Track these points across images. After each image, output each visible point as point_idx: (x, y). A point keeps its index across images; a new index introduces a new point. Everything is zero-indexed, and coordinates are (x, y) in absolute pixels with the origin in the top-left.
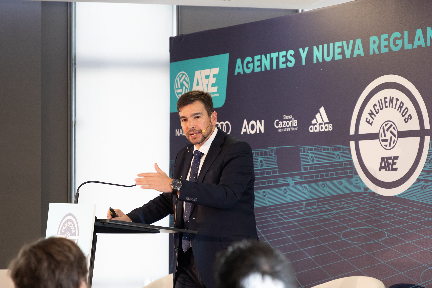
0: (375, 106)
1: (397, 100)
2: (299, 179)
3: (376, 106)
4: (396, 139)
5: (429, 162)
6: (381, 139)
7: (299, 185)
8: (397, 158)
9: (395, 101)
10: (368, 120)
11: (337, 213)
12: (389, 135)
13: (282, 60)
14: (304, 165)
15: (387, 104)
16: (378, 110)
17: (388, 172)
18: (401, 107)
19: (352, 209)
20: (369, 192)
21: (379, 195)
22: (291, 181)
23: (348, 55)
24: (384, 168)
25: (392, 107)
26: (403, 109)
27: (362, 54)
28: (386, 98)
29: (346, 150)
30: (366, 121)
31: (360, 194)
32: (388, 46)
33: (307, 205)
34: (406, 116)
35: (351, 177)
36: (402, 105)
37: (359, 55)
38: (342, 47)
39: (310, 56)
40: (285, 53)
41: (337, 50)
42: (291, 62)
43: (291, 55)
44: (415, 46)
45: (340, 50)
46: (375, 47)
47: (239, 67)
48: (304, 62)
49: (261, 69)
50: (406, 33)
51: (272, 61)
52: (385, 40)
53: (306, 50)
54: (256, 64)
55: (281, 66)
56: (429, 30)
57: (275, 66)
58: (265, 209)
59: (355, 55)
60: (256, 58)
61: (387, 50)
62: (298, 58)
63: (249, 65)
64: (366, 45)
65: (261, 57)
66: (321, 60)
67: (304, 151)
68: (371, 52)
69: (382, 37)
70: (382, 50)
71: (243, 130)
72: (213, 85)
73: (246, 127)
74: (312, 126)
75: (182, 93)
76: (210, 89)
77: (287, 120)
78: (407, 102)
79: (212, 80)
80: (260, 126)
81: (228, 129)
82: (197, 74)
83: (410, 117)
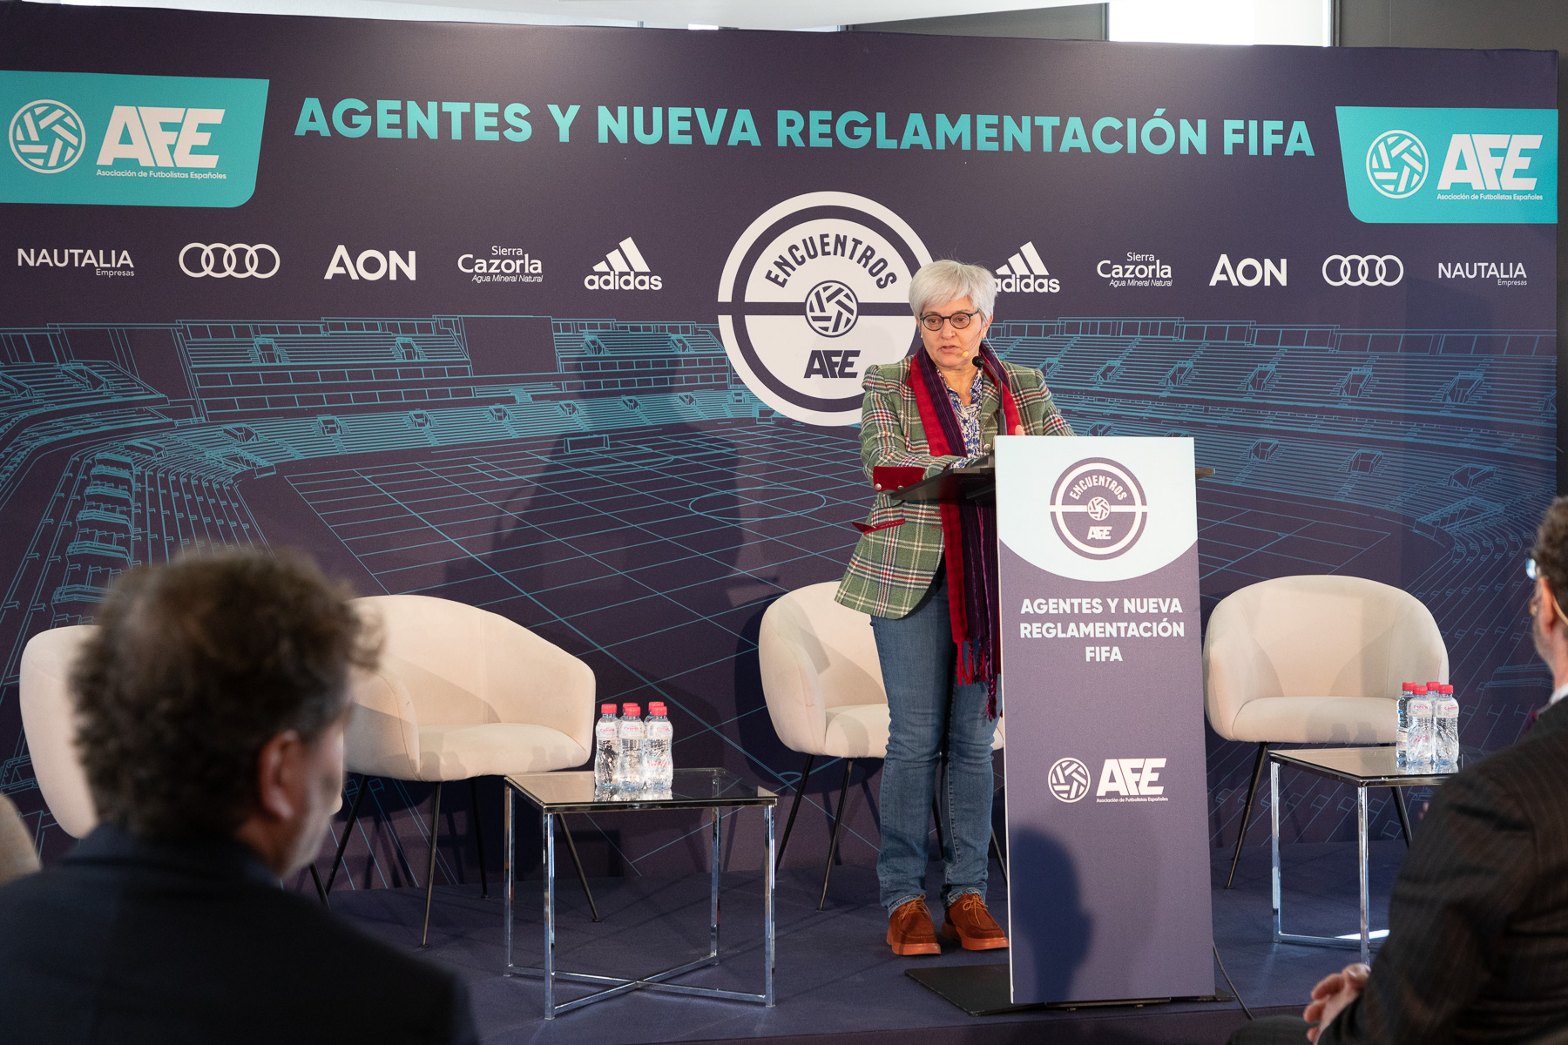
0: (794, 250)
1: (857, 242)
2: (548, 388)
3: (797, 249)
4: (853, 318)
6: (810, 314)
7: (549, 401)
8: (856, 354)
9: (850, 245)
10: (773, 276)
11: (676, 461)
12: (832, 309)
13: (482, 123)
14: (563, 360)
15: (830, 249)
16: (802, 257)
17: (830, 380)
18: (868, 258)
19: (723, 451)
20: (774, 419)
21: (802, 423)
22: (521, 394)
23: (711, 137)
24: (822, 372)
25: (843, 255)
26: (872, 262)
27: (756, 141)
28: (823, 237)
29: (707, 333)
30: (768, 277)
31: (750, 421)
32: (833, 135)
33: (574, 445)
34: (883, 275)
35: (725, 387)
36: (869, 253)
37: (744, 145)
38: (693, 120)
39: (585, 124)
40: (494, 108)
41: (675, 124)
42: (518, 130)
43: (517, 115)
44: (905, 145)
45: (686, 126)
46: (795, 132)
47: (311, 117)
48: (564, 136)
49: (405, 132)
50: (881, 118)
51: (444, 119)
52: (821, 122)
53: (573, 110)
54: (384, 119)
55: (481, 134)
56: (942, 120)
57: (456, 133)
58: (424, 453)
59: (733, 140)
60: (383, 106)
61: (828, 143)
62: (543, 124)
63: (356, 119)
64: (766, 126)
65: (404, 106)
66: (622, 138)
67: (566, 328)
68: (782, 142)
69: (815, 116)
70: (815, 141)
71: (333, 270)
72: (196, 150)
73: (341, 263)
74: (596, 278)
75: (46, 156)
76: (185, 159)
77: (502, 258)
78: (884, 249)
79: (191, 136)
80: (400, 265)
81: (265, 261)
82: (122, 115)
83: (892, 277)
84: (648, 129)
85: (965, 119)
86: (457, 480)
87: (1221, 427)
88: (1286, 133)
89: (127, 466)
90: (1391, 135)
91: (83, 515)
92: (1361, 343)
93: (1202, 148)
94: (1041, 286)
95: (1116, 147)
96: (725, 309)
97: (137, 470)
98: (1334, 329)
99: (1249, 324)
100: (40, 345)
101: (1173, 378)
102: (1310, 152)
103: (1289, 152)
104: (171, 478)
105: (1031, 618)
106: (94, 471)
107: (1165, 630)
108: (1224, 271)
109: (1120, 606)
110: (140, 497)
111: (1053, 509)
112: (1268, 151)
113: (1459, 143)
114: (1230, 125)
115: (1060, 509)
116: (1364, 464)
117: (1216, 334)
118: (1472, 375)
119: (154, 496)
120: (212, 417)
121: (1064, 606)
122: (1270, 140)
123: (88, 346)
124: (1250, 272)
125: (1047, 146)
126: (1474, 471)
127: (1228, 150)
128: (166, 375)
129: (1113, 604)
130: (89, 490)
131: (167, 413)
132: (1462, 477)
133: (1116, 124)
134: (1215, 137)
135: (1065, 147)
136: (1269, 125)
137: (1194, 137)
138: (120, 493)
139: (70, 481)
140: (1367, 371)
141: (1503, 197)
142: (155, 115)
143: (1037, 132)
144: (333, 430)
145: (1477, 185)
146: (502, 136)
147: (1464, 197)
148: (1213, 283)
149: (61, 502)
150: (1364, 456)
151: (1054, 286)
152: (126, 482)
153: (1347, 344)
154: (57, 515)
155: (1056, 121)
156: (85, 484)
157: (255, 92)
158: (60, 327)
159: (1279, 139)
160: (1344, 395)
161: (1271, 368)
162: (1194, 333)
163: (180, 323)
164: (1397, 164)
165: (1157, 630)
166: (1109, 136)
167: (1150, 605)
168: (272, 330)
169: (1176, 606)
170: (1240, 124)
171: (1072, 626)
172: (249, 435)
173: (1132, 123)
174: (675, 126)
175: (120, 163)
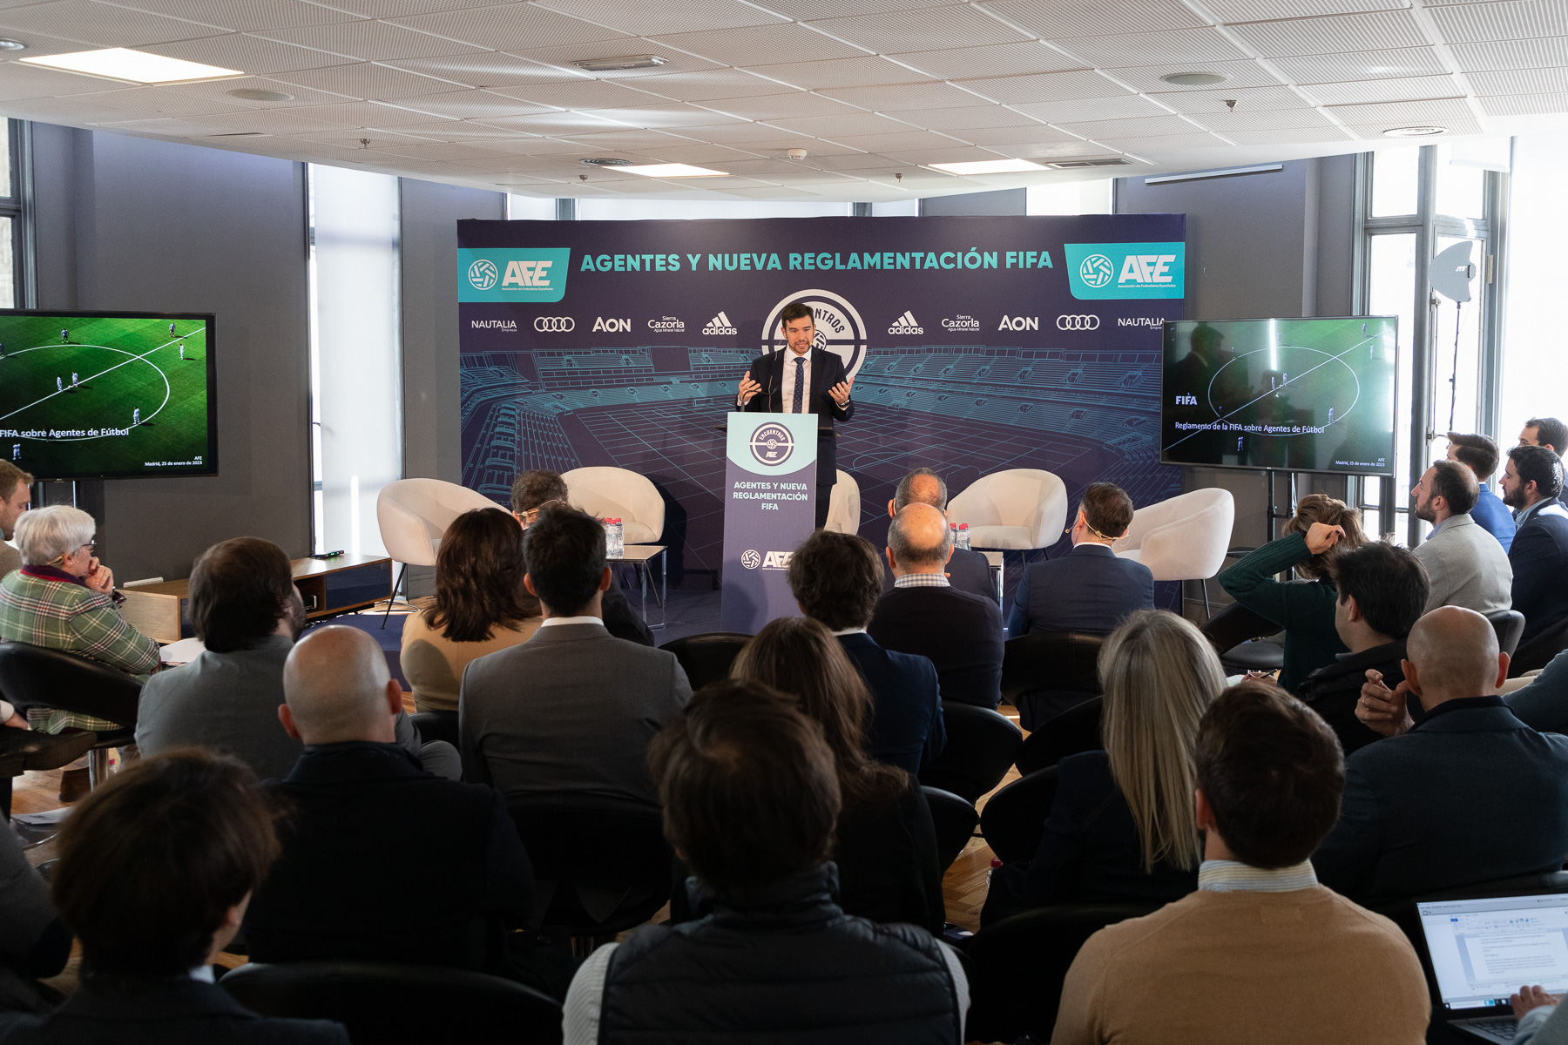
1: (826, 312)
2: (687, 378)
4: (824, 347)
5: (866, 367)
7: (686, 383)
9: (823, 313)
13: (658, 263)
14: (693, 365)
18: (831, 319)
22: (675, 380)
23: (759, 266)
25: (819, 318)
26: (833, 321)
27: (780, 268)
32: (815, 264)
33: (699, 402)
34: (838, 327)
36: (832, 317)
37: (774, 269)
38: (751, 259)
39: (703, 263)
40: (664, 256)
41: (743, 261)
42: (674, 266)
43: (674, 259)
44: (849, 267)
45: (748, 262)
46: (797, 263)
47: (587, 263)
48: (694, 268)
49: (626, 269)
50: (838, 256)
51: (643, 262)
52: (810, 258)
53: (698, 256)
54: (617, 263)
55: (658, 268)
56: (866, 256)
57: (648, 268)
58: (634, 405)
59: (769, 268)
60: (617, 257)
61: (813, 267)
62: (685, 263)
63: (606, 263)
64: (784, 261)
65: (626, 257)
66: (720, 268)
67: (695, 352)
68: (792, 268)
69: (807, 255)
70: (807, 267)
71: (596, 328)
72: (541, 278)
73: (600, 325)
74: (707, 330)
75: (483, 283)
76: (537, 282)
77: (667, 321)
78: (839, 315)
79: (539, 273)
80: (624, 325)
81: (569, 324)
82: (512, 265)
83: (843, 328)
84: (731, 264)
85: (878, 255)
86: (648, 417)
87: (1003, 397)
88: (1038, 257)
89: (514, 410)
90: (1093, 257)
91: (497, 429)
92: (1076, 358)
93: (995, 265)
94: (914, 331)
95: (952, 266)
96: (765, 342)
97: (518, 411)
98: (1063, 351)
99: (1018, 349)
100: (480, 359)
101: (980, 374)
102: (1051, 266)
103: (1040, 266)
104: (531, 415)
105: (739, 490)
106: (501, 412)
107: (798, 497)
108: (1006, 323)
109: (779, 486)
110: (519, 423)
111: (751, 444)
112: (1029, 266)
113: (1130, 260)
114: (1009, 254)
115: (754, 444)
116: (1077, 415)
117: (1001, 353)
118: (1135, 373)
119: (524, 422)
120: (547, 389)
121: (754, 486)
122: (1030, 261)
123: (499, 360)
124: (1019, 324)
125: (918, 266)
126: (1136, 419)
127: (1008, 266)
128: (530, 373)
129: (775, 486)
130: (499, 419)
131: (529, 388)
132: (1130, 422)
133: (952, 255)
134: (1002, 260)
135: (926, 266)
136: (1029, 254)
137: (991, 260)
138: (511, 421)
139: (492, 416)
140: (1080, 371)
141: (1153, 286)
142: (525, 264)
143: (913, 260)
144: (596, 395)
145: (1140, 280)
146: (667, 269)
147: (1132, 286)
148: (1000, 329)
149: (489, 424)
150: (1077, 411)
151: (921, 331)
152: (513, 416)
153: (1070, 358)
154: (487, 429)
155: (922, 254)
156: (498, 417)
157: (564, 253)
158: (488, 353)
159: (1035, 260)
160: (1068, 382)
161: (1030, 369)
162: (990, 353)
163: (535, 350)
164: (1097, 271)
165: (795, 497)
166: (948, 260)
167: (793, 486)
168: (571, 353)
169: (804, 487)
170: (1014, 254)
171: (757, 494)
172: (562, 397)
173: (960, 254)
174: (743, 262)
175: (511, 285)
